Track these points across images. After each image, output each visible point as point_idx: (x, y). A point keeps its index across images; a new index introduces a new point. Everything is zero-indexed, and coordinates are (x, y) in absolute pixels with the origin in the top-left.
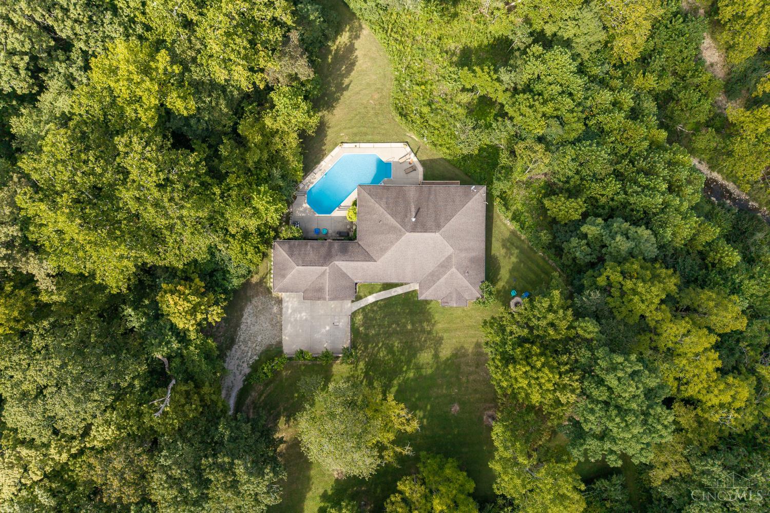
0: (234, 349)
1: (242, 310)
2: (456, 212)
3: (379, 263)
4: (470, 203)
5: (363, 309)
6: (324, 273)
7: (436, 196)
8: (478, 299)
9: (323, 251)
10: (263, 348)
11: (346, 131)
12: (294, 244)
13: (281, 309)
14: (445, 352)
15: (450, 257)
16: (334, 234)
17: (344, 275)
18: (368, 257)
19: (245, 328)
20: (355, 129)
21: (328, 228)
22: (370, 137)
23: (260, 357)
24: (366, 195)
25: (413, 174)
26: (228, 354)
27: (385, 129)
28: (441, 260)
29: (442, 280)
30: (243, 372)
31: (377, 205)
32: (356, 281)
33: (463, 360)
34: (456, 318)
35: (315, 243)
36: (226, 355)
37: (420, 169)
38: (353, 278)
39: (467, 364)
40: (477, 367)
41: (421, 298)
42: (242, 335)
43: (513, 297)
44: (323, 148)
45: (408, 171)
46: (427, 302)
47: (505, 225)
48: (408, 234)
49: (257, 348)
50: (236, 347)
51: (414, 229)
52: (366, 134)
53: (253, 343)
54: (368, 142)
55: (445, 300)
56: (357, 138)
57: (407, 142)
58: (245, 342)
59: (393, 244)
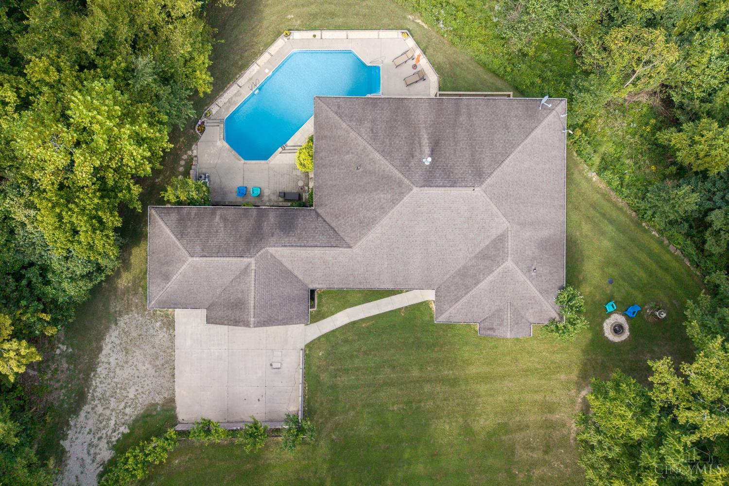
0: (83, 414)
1: (100, 338)
2: (514, 147)
3: (356, 250)
4: (538, 132)
5: (327, 336)
6: (245, 271)
7: (469, 115)
8: (553, 321)
9: (246, 226)
10: (140, 410)
11: (297, 11)
12: (189, 214)
13: (172, 338)
14: (484, 423)
15: (501, 239)
16: (274, 198)
17: (286, 274)
18: (335, 239)
19: (105, 372)
20: (313, 7)
21: (262, 185)
22: (340, 20)
23: (132, 427)
24: (332, 114)
25: (420, 86)
26: (72, 423)
27: (368, 7)
28: (483, 245)
29: (484, 284)
30: (98, 458)
31: (353, 134)
32: (311, 287)
33: (518, 436)
34: (504, 355)
35: (230, 212)
36: (68, 425)
37: (433, 78)
38: (307, 281)
39: (528, 446)
40: (546, 452)
41: (441, 319)
42: (100, 385)
43: (610, 314)
44: (255, 40)
45: (409, 81)
46: (449, 326)
47: (589, 180)
48: (416, 190)
49: (128, 411)
50: (86, 408)
51: (429, 178)
52: (333, 15)
53: (119, 401)
54: (338, 28)
55: (487, 324)
56: (318, 23)
57: (409, 30)
58: (104, 399)
59: (386, 213)
